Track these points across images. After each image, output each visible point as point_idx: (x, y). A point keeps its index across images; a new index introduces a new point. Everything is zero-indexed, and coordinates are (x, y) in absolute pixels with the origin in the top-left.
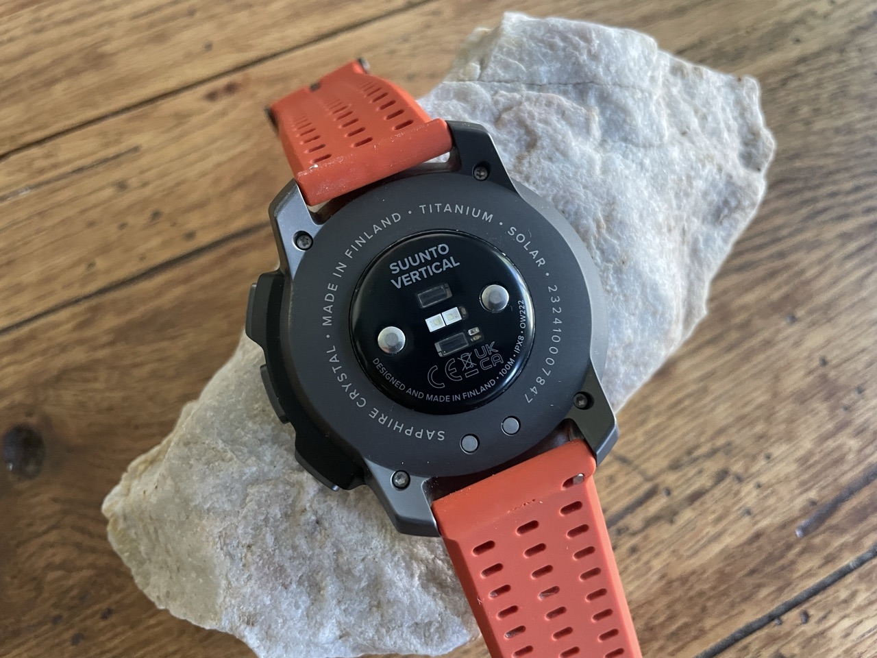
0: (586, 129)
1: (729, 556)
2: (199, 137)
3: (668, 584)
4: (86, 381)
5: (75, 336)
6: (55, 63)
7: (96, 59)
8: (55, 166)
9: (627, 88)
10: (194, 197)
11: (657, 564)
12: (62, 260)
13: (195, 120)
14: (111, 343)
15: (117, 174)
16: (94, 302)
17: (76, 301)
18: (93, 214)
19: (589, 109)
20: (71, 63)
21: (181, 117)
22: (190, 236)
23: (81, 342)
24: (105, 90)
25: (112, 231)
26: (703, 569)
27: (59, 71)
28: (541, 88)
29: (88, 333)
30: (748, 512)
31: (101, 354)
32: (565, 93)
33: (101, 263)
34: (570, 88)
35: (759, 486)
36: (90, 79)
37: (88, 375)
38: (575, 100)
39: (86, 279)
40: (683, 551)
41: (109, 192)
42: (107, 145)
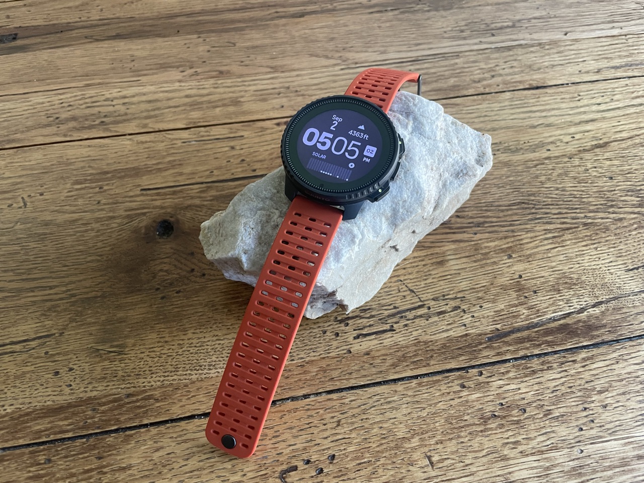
0: (406, 127)
1: (450, 340)
2: (268, 138)
3: (418, 343)
4: (197, 211)
5: (198, 195)
6: (219, 100)
7: (236, 102)
8: (209, 136)
9: (425, 117)
10: (260, 158)
11: (415, 334)
12: (200, 168)
13: (269, 131)
14: (211, 200)
15: (232, 144)
16: (209, 185)
17: (202, 183)
18: (218, 155)
19: (408, 120)
20: (226, 102)
21: (263, 129)
22: (254, 170)
23: (200, 197)
24: (236, 114)
25: (224, 163)
26: (437, 341)
27: (220, 103)
28: (394, 111)
29: (203, 195)
30: (465, 325)
31: (205, 203)
32: (402, 115)
33: (216, 172)
34: (404, 113)
35: (473, 316)
36: (231, 109)
37: (199, 209)
38: (405, 117)
39: (208, 177)
40: (429, 332)
41: (227, 149)
42: (231, 133)
